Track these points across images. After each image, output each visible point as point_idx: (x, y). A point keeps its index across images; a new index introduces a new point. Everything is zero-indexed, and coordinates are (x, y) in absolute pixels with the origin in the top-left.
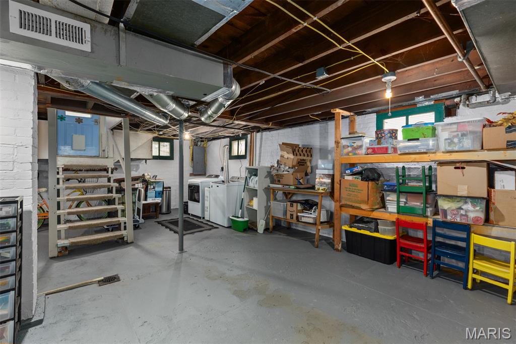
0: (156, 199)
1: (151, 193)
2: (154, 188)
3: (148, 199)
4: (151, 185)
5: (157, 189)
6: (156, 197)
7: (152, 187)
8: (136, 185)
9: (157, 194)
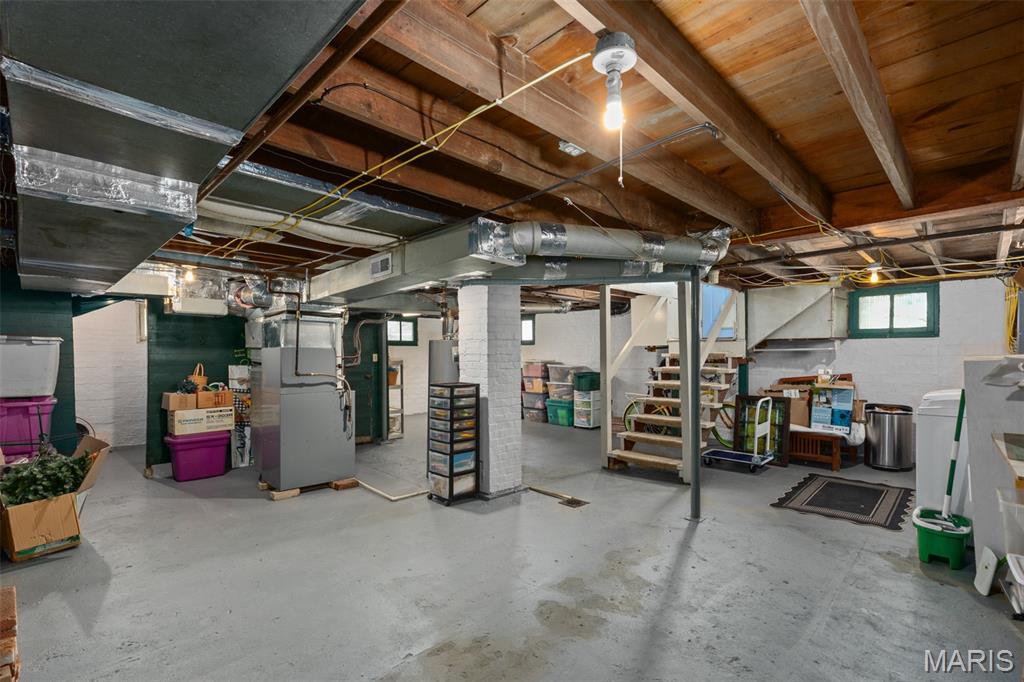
0: (835, 427)
1: (821, 413)
2: (828, 402)
3: (813, 424)
4: (820, 395)
5: (835, 405)
6: (832, 423)
7: (823, 399)
8: (785, 391)
9: (837, 416)
